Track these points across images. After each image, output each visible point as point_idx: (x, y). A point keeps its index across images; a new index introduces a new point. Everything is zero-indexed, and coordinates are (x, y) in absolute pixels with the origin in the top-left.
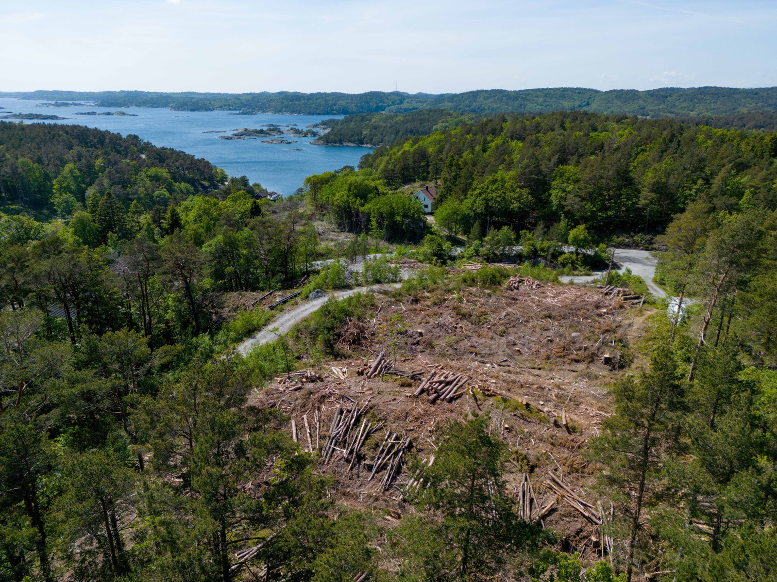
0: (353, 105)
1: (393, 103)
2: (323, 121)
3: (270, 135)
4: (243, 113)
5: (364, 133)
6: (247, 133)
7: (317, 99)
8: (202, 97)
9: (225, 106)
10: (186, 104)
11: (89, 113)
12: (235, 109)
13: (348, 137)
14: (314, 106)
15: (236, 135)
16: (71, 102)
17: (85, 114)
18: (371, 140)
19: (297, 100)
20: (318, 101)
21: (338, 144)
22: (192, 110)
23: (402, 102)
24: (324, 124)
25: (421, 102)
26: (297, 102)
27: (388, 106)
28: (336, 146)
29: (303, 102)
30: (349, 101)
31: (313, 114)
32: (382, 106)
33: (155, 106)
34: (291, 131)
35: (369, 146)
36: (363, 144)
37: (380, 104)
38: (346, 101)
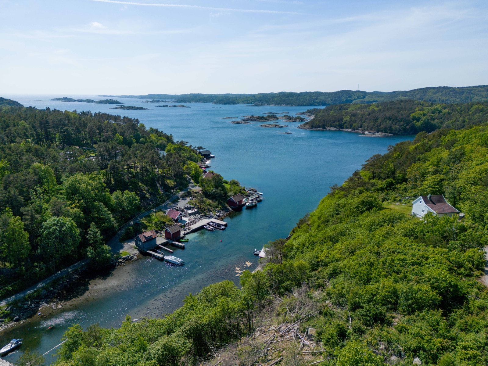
0: (329, 99)
1: (359, 98)
2: (308, 110)
3: (268, 120)
4: (255, 105)
5: (345, 119)
6: (253, 119)
7: (304, 96)
8: (234, 96)
9: (245, 101)
10: (222, 100)
11: (164, 106)
12: (251, 103)
13: (330, 123)
14: (302, 100)
15: (244, 120)
16: (161, 100)
17: (162, 106)
18: (351, 126)
19: (291, 96)
20: (305, 97)
21: (321, 129)
22: (225, 104)
23: (364, 97)
24: (309, 112)
25: (379, 97)
26: (291, 98)
27: (355, 99)
28: (319, 130)
29: (295, 98)
30: (327, 97)
31: (301, 105)
32: (350, 99)
33: (205, 101)
34: (284, 118)
35: (349, 130)
36: (343, 128)
37: (349, 99)
38: (324, 97)
